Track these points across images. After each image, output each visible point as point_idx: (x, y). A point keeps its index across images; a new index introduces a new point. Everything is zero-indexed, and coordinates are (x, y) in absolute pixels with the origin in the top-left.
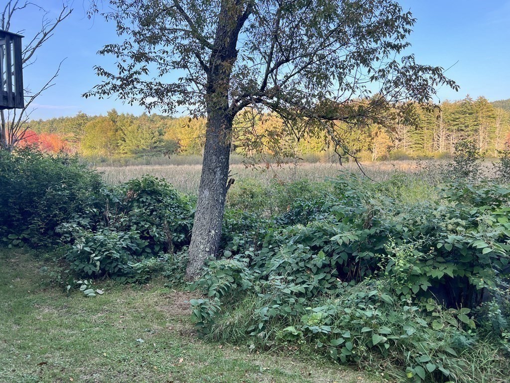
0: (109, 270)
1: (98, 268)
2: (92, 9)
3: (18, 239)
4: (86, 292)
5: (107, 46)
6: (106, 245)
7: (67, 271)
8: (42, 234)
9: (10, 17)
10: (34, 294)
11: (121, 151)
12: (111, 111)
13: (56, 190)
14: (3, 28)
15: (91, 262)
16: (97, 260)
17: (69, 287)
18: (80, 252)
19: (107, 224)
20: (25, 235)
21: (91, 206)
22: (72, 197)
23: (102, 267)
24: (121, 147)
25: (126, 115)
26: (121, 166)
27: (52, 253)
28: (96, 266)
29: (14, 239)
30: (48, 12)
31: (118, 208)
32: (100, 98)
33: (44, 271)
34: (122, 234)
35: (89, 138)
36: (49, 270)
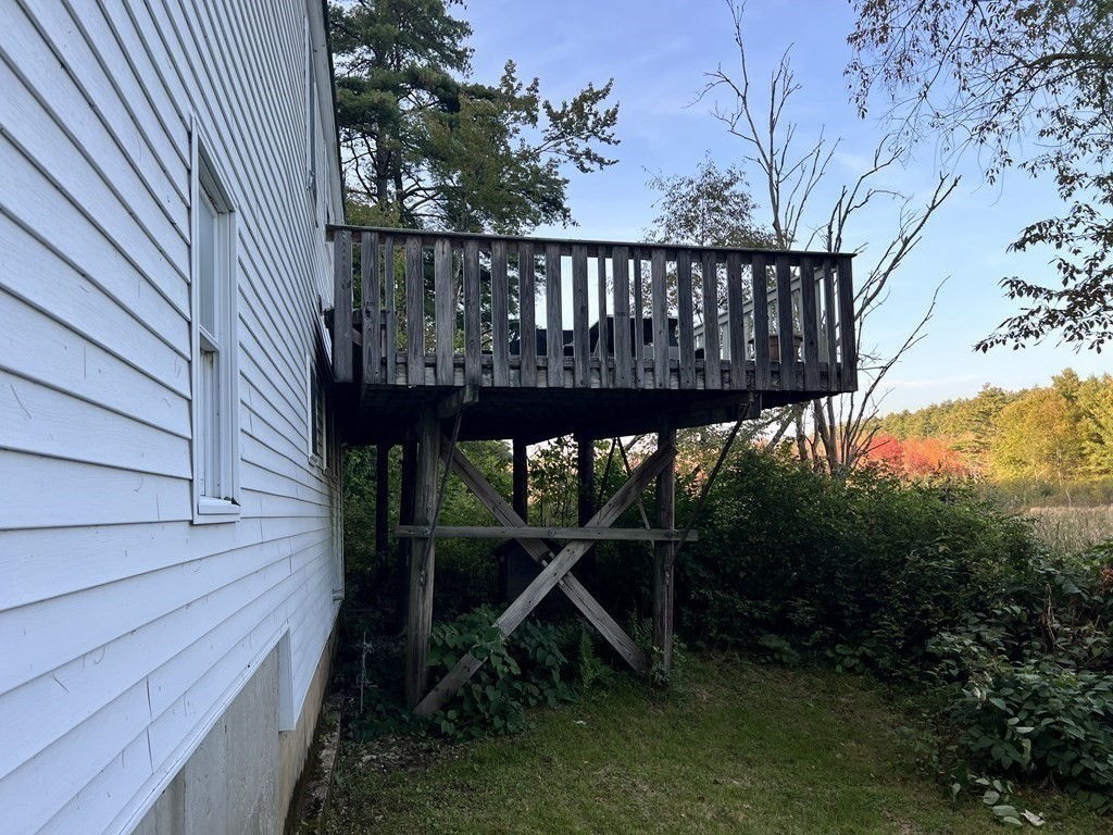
0: (1056, 767)
1: (1027, 756)
2: (999, 160)
3: (853, 656)
4: (1000, 809)
5: (1029, 230)
6: (1046, 700)
7: (953, 748)
8: (899, 651)
9: (841, 227)
10: (882, 783)
11: (1092, 467)
12: (1060, 374)
13: (926, 557)
14: (829, 249)
15: (1008, 736)
16: (1026, 735)
17: (957, 787)
18: (982, 707)
19: (1050, 648)
20: (865, 649)
21: (1006, 599)
22: (963, 575)
23: (1038, 756)
24: (1093, 458)
25: (1100, 380)
26: (1093, 504)
27: (921, 697)
28: (1021, 750)
29: (845, 656)
30: (911, 198)
31: (1078, 610)
32: (1016, 348)
33: (902, 735)
34: (1090, 676)
35: (1008, 440)
36: (914, 737)
